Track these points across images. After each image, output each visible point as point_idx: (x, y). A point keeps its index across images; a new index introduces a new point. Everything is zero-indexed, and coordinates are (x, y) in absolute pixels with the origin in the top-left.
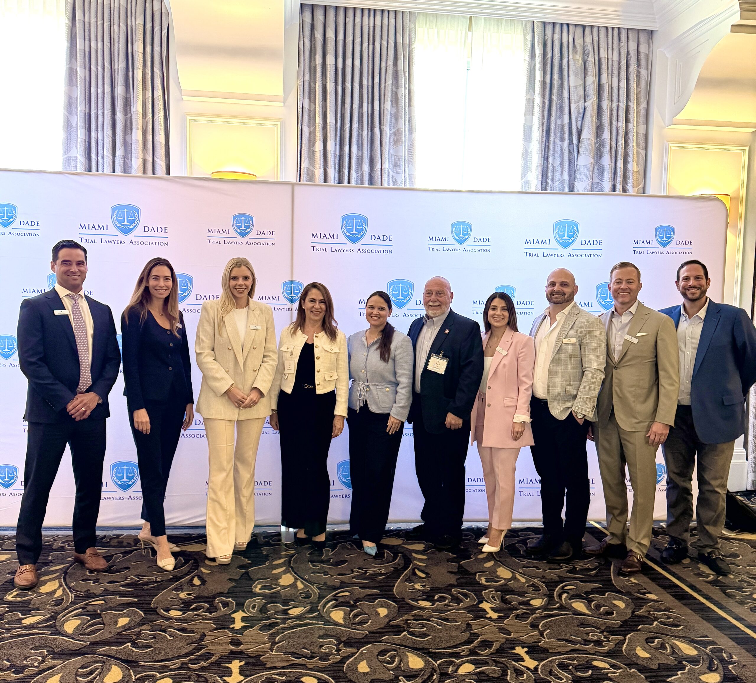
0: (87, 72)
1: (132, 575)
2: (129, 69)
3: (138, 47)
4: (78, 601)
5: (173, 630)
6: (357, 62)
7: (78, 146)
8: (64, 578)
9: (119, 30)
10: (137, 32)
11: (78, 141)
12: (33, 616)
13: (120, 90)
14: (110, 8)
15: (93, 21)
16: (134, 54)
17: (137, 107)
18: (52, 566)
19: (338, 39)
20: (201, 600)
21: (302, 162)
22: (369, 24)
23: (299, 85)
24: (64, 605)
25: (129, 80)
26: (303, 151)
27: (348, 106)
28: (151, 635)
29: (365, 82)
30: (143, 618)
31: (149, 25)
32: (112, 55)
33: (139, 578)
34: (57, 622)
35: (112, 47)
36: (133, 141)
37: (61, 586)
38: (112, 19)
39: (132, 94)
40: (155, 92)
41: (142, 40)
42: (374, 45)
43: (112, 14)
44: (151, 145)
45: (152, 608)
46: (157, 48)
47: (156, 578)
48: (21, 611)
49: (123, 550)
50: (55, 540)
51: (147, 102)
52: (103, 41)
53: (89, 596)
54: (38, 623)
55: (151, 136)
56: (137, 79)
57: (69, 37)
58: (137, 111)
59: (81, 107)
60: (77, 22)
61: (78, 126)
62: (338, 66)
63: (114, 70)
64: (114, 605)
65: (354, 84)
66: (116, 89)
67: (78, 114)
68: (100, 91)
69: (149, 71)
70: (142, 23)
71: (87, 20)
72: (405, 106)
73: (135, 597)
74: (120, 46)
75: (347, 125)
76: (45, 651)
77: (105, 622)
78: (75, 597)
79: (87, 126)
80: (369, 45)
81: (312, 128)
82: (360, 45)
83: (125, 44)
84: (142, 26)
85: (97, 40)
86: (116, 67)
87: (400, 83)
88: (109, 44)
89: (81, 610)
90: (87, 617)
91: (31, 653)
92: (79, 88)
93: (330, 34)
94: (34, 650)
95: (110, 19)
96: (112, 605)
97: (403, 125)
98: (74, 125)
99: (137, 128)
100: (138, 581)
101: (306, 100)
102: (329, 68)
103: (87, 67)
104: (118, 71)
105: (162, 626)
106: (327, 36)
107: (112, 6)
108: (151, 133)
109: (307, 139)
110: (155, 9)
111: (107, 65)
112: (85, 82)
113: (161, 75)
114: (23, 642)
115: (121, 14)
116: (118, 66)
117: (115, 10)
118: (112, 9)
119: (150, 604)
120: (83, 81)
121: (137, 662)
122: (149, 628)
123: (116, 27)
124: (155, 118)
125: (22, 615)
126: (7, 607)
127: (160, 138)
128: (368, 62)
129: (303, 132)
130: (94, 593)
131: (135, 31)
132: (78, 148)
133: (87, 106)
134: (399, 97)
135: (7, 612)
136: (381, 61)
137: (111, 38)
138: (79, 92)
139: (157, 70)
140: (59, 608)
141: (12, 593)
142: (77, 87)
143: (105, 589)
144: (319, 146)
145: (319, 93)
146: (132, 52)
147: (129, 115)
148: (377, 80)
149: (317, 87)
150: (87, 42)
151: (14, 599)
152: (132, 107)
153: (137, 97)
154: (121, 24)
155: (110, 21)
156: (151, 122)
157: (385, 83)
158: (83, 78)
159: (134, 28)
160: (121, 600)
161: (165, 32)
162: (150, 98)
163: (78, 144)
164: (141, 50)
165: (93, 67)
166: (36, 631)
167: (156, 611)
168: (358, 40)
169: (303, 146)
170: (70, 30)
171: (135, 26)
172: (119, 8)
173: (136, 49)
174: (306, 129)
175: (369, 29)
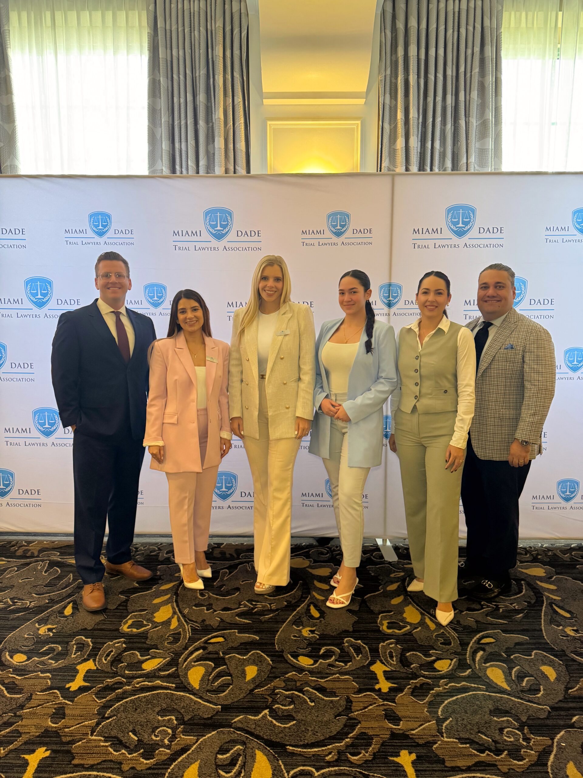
0: (170, 82)
1: (244, 600)
2: (210, 75)
3: (219, 51)
4: (196, 636)
5: (311, 690)
6: (441, 52)
7: (163, 158)
8: (176, 601)
9: (199, 35)
10: (217, 35)
11: (163, 154)
12: (153, 657)
13: (201, 98)
14: (190, 13)
15: (174, 28)
16: (214, 59)
17: (219, 114)
18: (162, 584)
19: (420, 28)
20: (329, 642)
21: (383, 162)
22: (454, 9)
23: (381, 80)
24: (182, 642)
25: (210, 88)
26: (383, 150)
27: (430, 99)
28: (287, 697)
29: (449, 72)
30: (272, 668)
31: (228, 28)
32: (193, 62)
33: (252, 604)
34: (179, 670)
35: (193, 54)
36: (216, 150)
37: (174, 613)
38: (192, 24)
39: (213, 101)
40: (235, 98)
41: (222, 43)
42: (459, 31)
43: (192, 19)
44: (232, 153)
45: (277, 651)
46: (236, 52)
47: (270, 604)
48: (139, 649)
49: (228, 563)
50: (159, 549)
51: (228, 109)
52: (184, 49)
53: (207, 629)
54: (160, 669)
55: (232, 144)
56: (219, 85)
57: (152, 46)
58: (219, 118)
59: (164, 119)
60: (159, 30)
61: (163, 137)
62: (420, 57)
63: (196, 77)
64: (235, 644)
65: (438, 75)
66: (198, 97)
67: (163, 125)
68: (182, 100)
69: (229, 77)
70: (222, 26)
71: (168, 27)
72: (492, 96)
73: (255, 633)
74: (201, 51)
75: (430, 120)
76: (173, 718)
77: (231, 672)
78: (192, 630)
79: (171, 138)
80: (453, 32)
81: (393, 126)
82: (444, 32)
83: (205, 50)
84: (222, 29)
85: (178, 48)
86: (197, 74)
87: (487, 70)
88: (190, 51)
89: (201, 651)
90: (210, 663)
91: (159, 721)
92: (162, 99)
93: (413, 23)
94: (162, 717)
95: (191, 25)
96: (233, 645)
97: (490, 116)
98: (158, 137)
99: (220, 136)
100: (253, 609)
101: (388, 96)
102: (412, 60)
103: (170, 76)
104: (199, 79)
105: (295, 681)
106: (409, 25)
107: (192, 11)
108: (232, 141)
109: (388, 137)
110: (234, 11)
111: (188, 72)
112: (168, 92)
113: (241, 80)
114: (148, 701)
115: (201, 18)
116: (200, 73)
117: (195, 14)
118: (192, 14)
119: (273, 644)
120: (166, 92)
121: (283, 746)
122: (283, 685)
123: (196, 33)
124: (236, 126)
125: (141, 656)
126: (125, 643)
127: (241, 145)
128: (453, 51)
129: (384, 130)
130: (210, 625)
131: (215, 35)
132: (164, 161)
133: (171, 118)
134: (486, 85)
135: (125, 650)
136: (466, 48)
137: (191, 44)
138: (163, 104)
139: (237, 75)
140: (179, 647)
141: (127, 622)
142: (160, 98)
143: (221, 619)
144: (400, 143)
145: (401, 88)
146: (212, 58)
147: (211, 124)
148: (462, 69)
149: (399, 81)
150: (169, 51)
151: (130, 630)
152: (213, 115)
153: (219, 103)
154: (201, 28)
155: (191, 27)
156: (232, 130)
157: (471, 72)
158: (166, 88)
159: (214, 32)
160: (241, 637)
161: (244, 33)
162: (231, 105)
163: (163, 156)
164: (221, 55)
165: (175, 76)
166: (158, 682)
167: (282, 656)
168: (442, 28)
169: (384, 144)
170: (152, 39)
171: (215, 30)
172: (199, 12)
173: (217, 54)
174: (387, 126)
175: (454, 14)
